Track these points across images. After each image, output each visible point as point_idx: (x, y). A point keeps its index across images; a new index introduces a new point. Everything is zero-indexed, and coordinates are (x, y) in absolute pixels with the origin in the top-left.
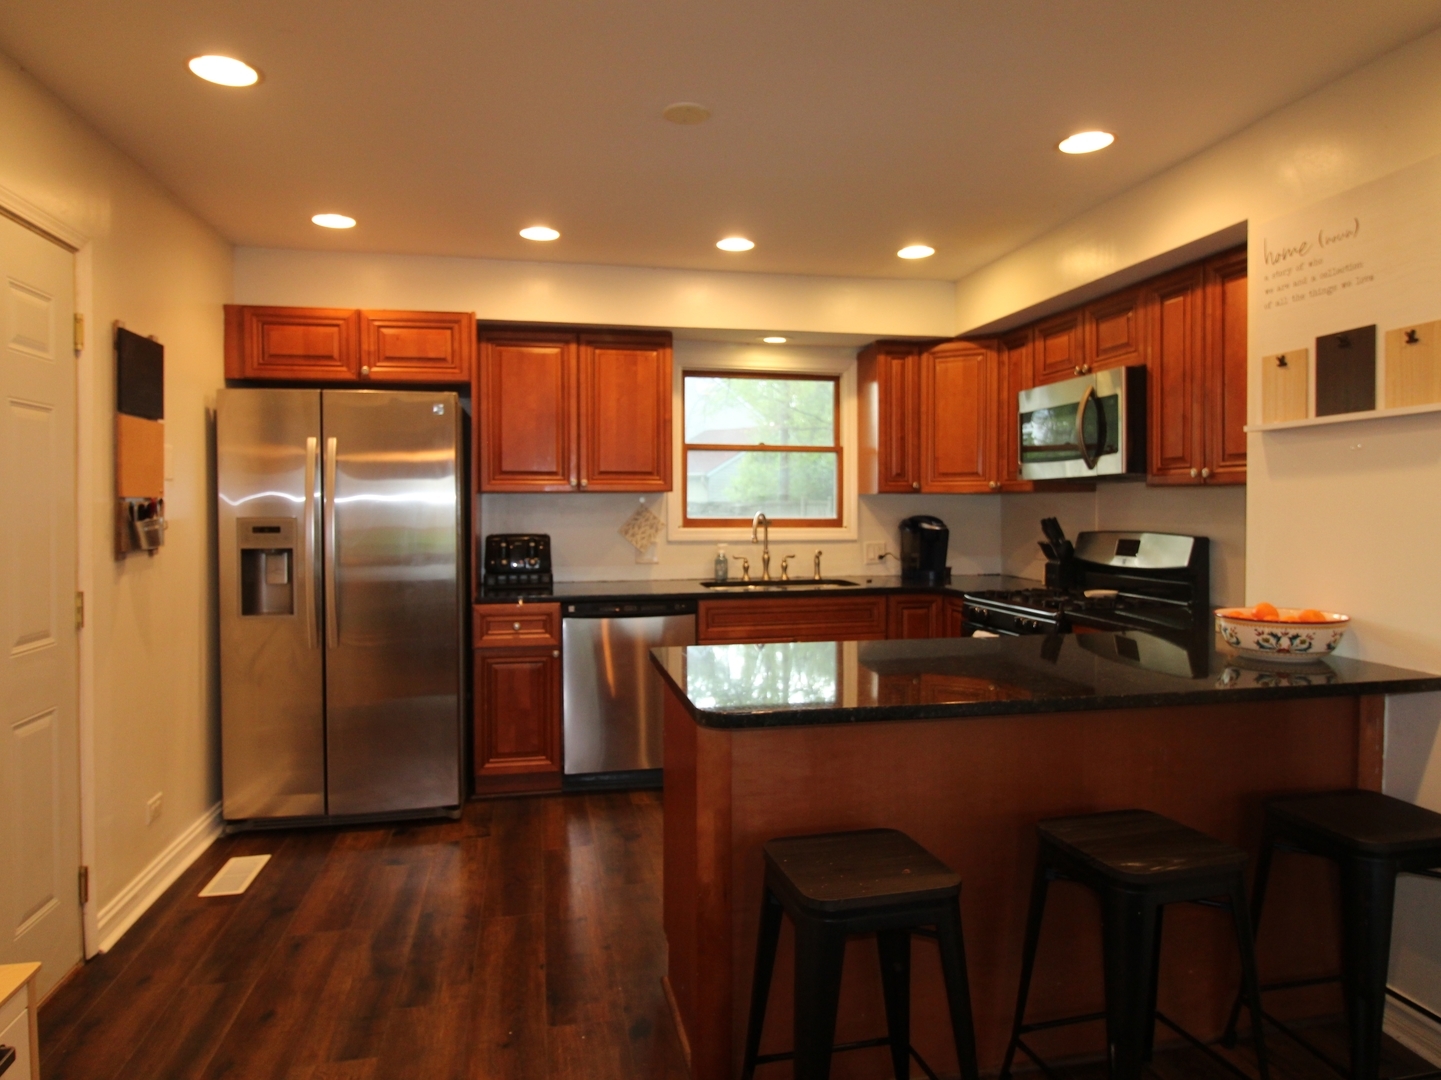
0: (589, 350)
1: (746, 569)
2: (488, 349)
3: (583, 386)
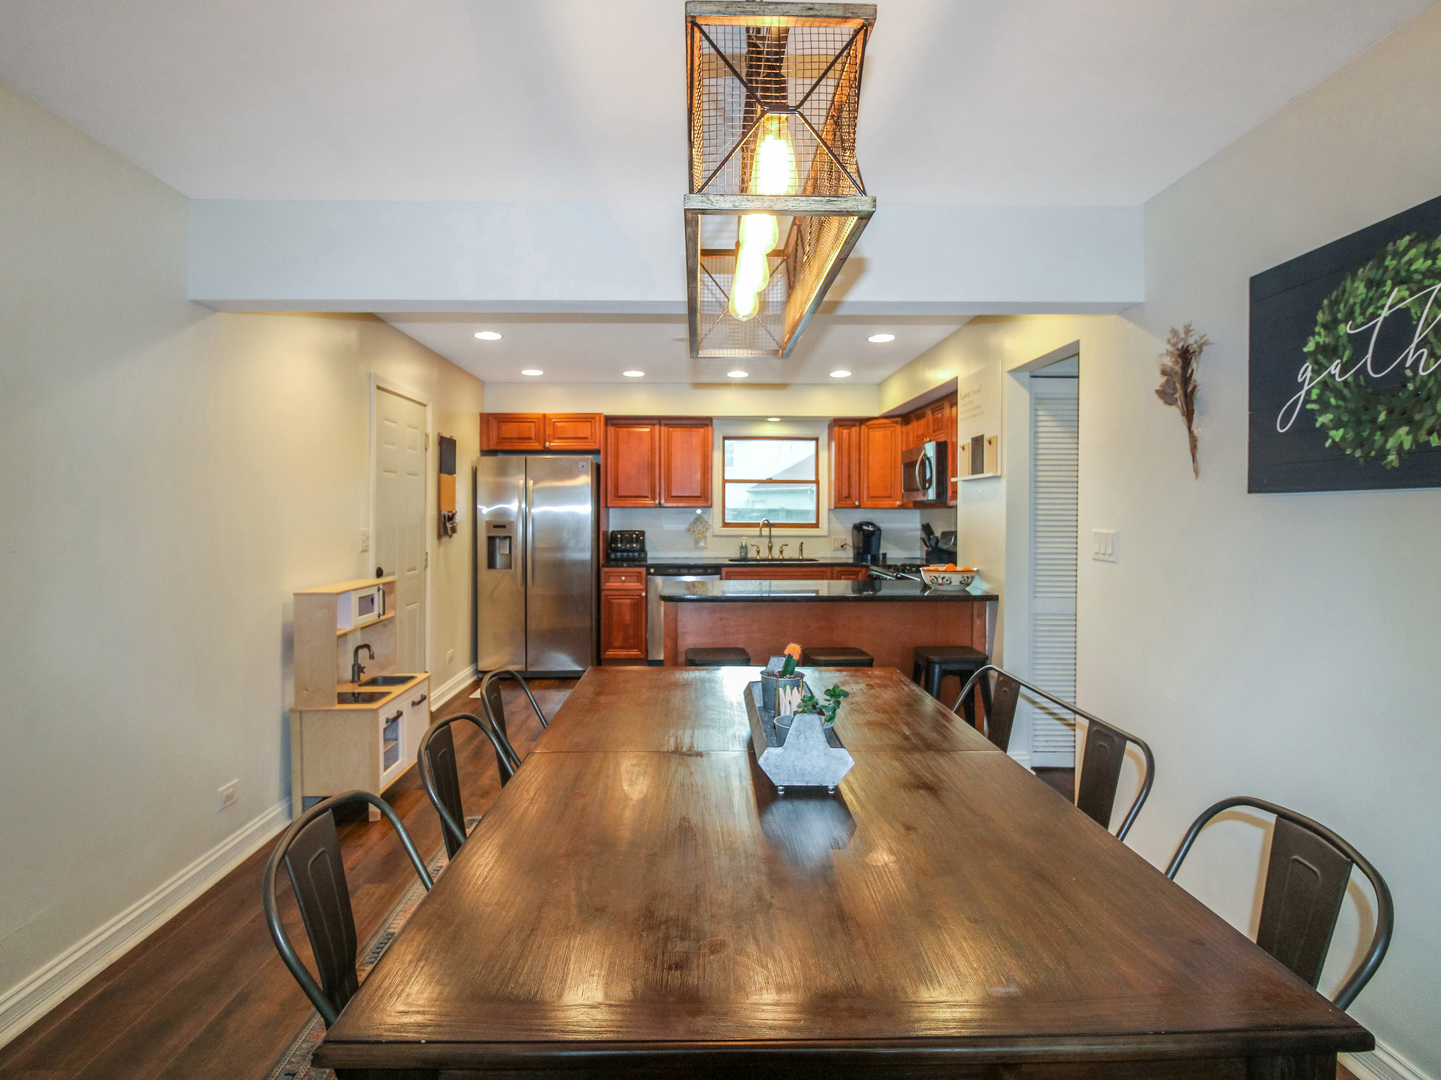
0: (666, 429)
1: (758, 552)
2: (611, 429)
3: (662, 449)
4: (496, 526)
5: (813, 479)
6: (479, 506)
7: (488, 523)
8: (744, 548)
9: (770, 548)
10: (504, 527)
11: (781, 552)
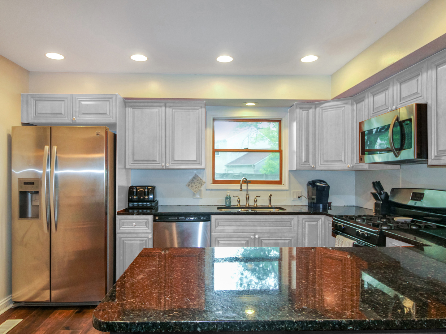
0: (170, 110)
1: (239, 202)
2: (129, 110)
3: (167, 125)
4: (26, 183)
5: (277, 148)
6: (13, 170)
7: (20, 180)
8: (228, 198)
9: (247, 199)
10: (33, 183)
11: (256, 202)
